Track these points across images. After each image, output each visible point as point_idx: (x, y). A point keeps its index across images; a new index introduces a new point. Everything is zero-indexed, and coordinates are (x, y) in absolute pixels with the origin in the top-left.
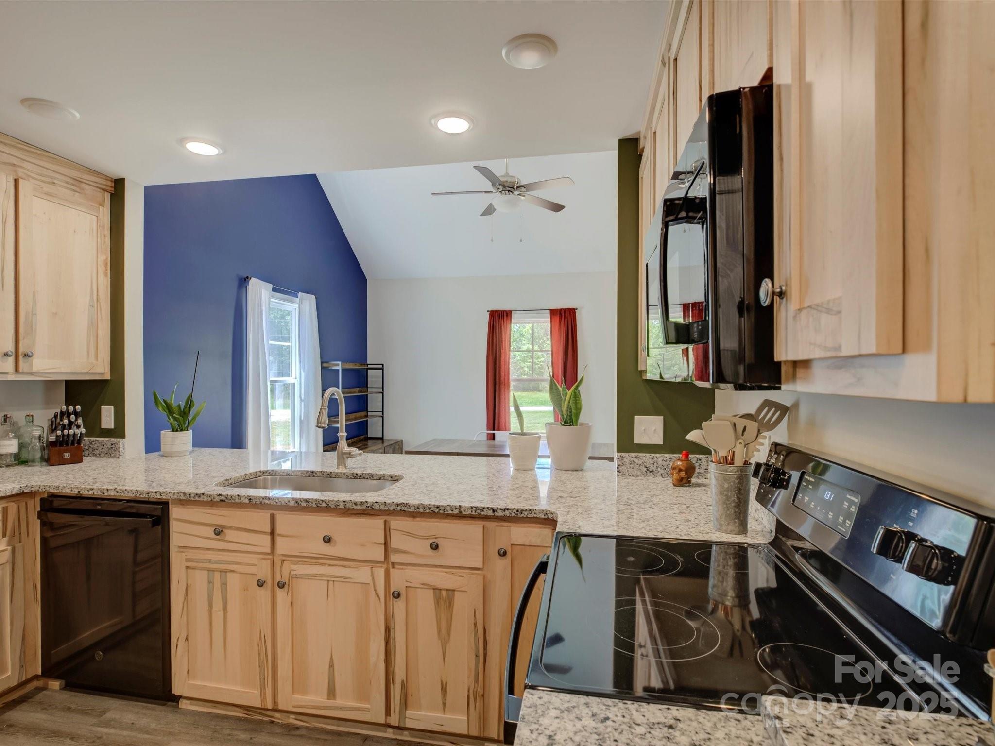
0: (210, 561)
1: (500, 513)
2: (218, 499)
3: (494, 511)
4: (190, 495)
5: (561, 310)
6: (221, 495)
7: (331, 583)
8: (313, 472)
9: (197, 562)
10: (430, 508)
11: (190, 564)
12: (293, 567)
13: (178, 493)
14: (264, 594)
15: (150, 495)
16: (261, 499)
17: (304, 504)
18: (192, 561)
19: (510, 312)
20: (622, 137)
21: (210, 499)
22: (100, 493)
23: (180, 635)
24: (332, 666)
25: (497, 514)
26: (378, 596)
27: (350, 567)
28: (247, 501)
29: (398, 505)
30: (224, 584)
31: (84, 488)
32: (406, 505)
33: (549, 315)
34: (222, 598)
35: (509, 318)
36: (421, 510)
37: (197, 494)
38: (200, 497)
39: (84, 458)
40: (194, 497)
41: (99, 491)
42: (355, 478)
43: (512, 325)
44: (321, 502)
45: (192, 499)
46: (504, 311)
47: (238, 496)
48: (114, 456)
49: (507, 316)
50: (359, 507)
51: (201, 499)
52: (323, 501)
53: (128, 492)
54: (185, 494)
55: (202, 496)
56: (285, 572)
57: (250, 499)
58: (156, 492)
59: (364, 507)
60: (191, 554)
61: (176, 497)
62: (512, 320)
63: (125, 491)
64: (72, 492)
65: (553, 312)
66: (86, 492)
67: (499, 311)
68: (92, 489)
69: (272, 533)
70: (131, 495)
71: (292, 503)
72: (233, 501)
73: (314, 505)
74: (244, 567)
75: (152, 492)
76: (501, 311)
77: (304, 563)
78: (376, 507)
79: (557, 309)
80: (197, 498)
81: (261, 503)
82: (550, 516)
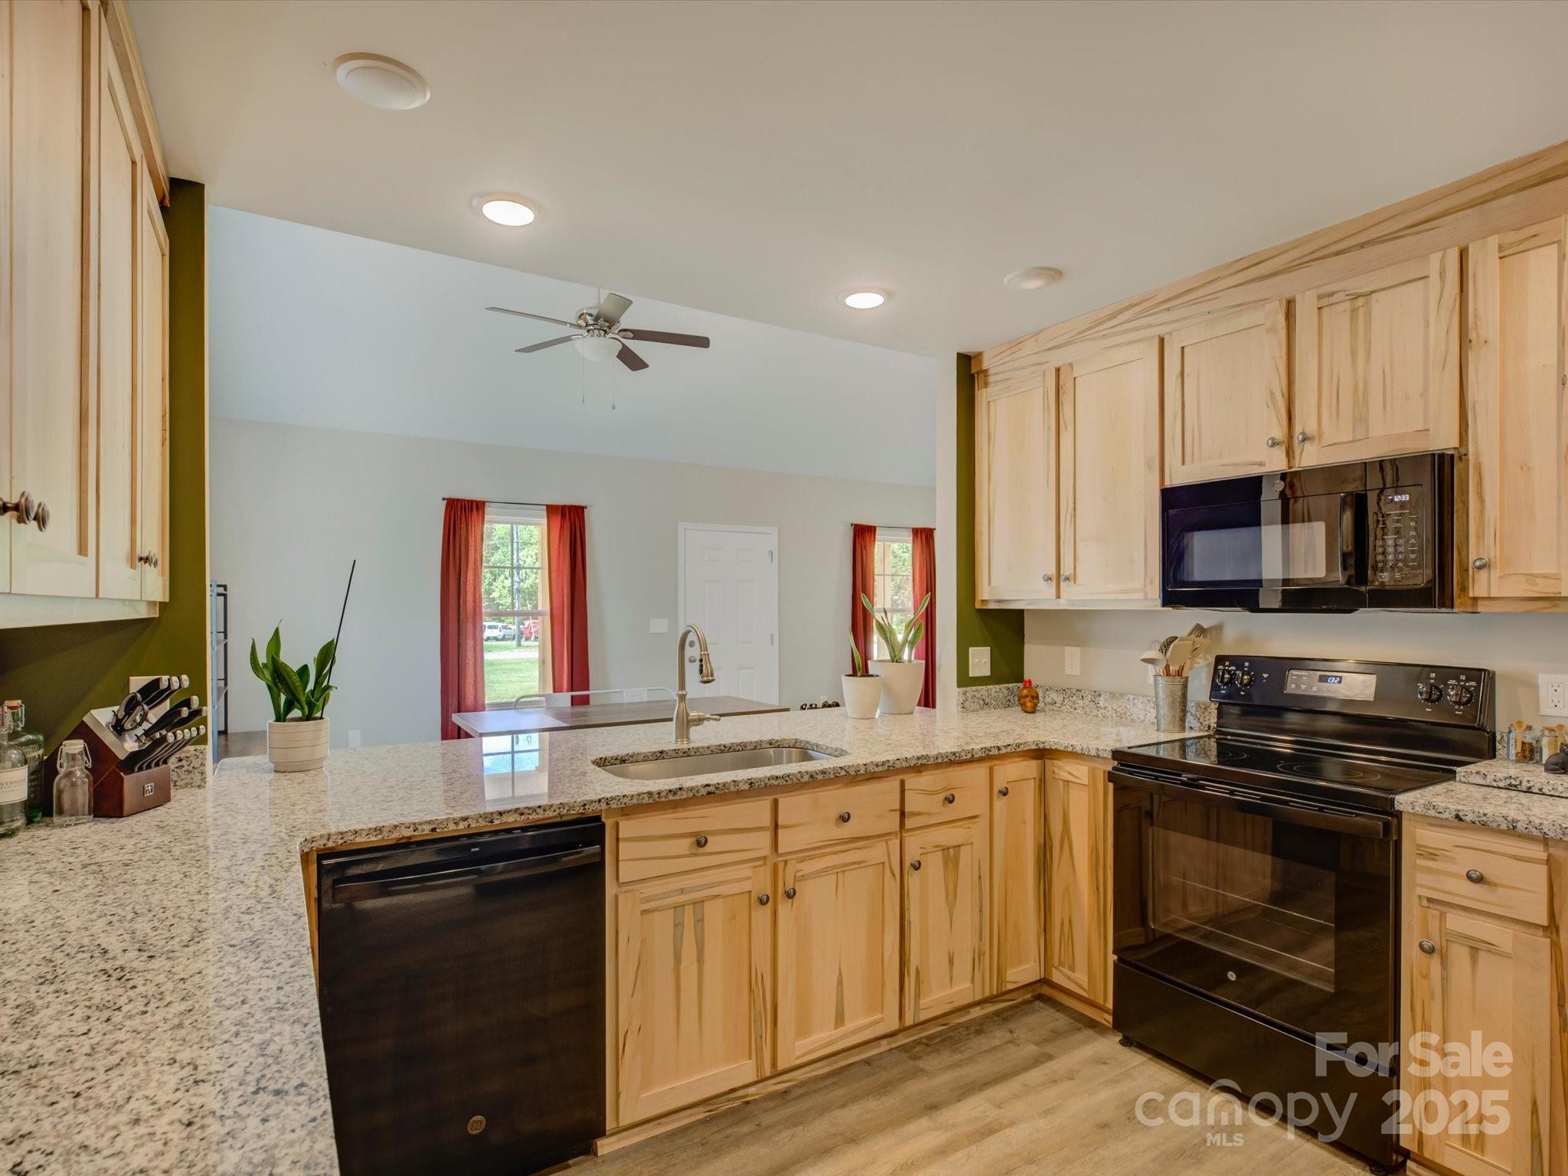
0: (682, 891)
1: (1004, 751)
2: (703, 792)
3: (999, 749)
4: (659, 793)
5: (564, 507)
6: (708, 785)
7: (840, 875)
8: (662, 752)
9: (661, 899)
10: (947, 757)
11: (646, 906)
12: (800, 866)
13: (639, 795)
14: (762, 915)
15: (587, 807)
16: (767, 781)
17: (820, 777)
18: (652, 900)
19: (483, 503)
20: (961, 351)
21: (691, 795)
22: (482, 823)
23: (630, 1025)
24: (840, 983)
25: (1001, 752)
26: (894, 875)
27: (864, 848)
28: (747, 787)
29: (918, 758)
30: (700, 921)
31: (447, 819)
32: (927, 757)
33: (545, 513)
34: (696, 943)
35: (481, 512)
36: (940, 760)
37: (670, 791)
38: (675, 793)
39: (173, 792)
40: (666, 797)
41: (480, 820)
42: (722, 752)
43: (486, 525)
44: (839, 771)
45: (663, 799)
46: (472, 501)
47: (734, 781)
48: (187, 784)
49: (477, 509)
50: (880, 769)
51: (677, 797)
52: (841, 768)
53: (544, 810)
54: (650, 794)
55: (679, 793)
56: (788, 878)
57: (751, 783)
58: (600, 801)
59: (886, 767)
60: (648, 890)
61: (635, 801)
62: (486, 516)
63: (538, 810)
64: (416, 833)
65: (551, 510)
66: (452, 827)
67: (465, 500)
68: (465, 819)
69: (776, 826)
70: (550, 814)
71: (806, 778)
72: (726, 791)
73: (832, 776)
74: (732, 885)
75: (592, 802)
76: (468, 501)
77: (811, 858)
78: (898, 765)
79: (558, 506)
80: (671, 797)
81: (766, 786)
82: (1041, 746)
